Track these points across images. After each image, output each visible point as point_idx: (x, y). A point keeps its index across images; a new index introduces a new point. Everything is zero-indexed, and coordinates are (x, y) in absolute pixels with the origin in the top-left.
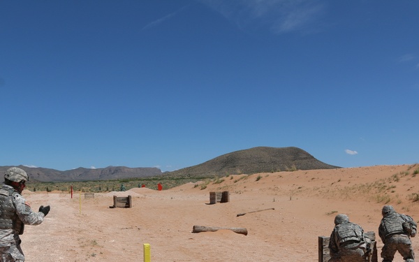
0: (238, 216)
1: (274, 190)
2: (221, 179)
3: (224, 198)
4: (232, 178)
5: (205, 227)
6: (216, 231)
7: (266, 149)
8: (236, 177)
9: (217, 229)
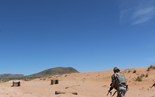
0: (66, 88)
2: (51, 76)
3: (57, 82)
4: (55, 76)
5: (60, 92)
7: (61, 68)
8: (56, 76)
9: (65, 92)
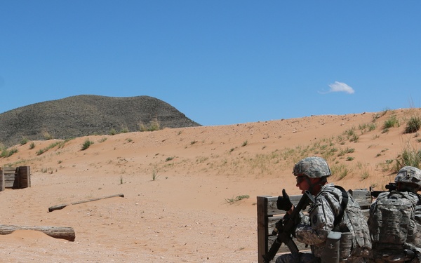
0: (51, 210)
1: (119, 164)
2: (10, 149)
3: (21, 180)
4: (33, 147)
6: (9, 232)
